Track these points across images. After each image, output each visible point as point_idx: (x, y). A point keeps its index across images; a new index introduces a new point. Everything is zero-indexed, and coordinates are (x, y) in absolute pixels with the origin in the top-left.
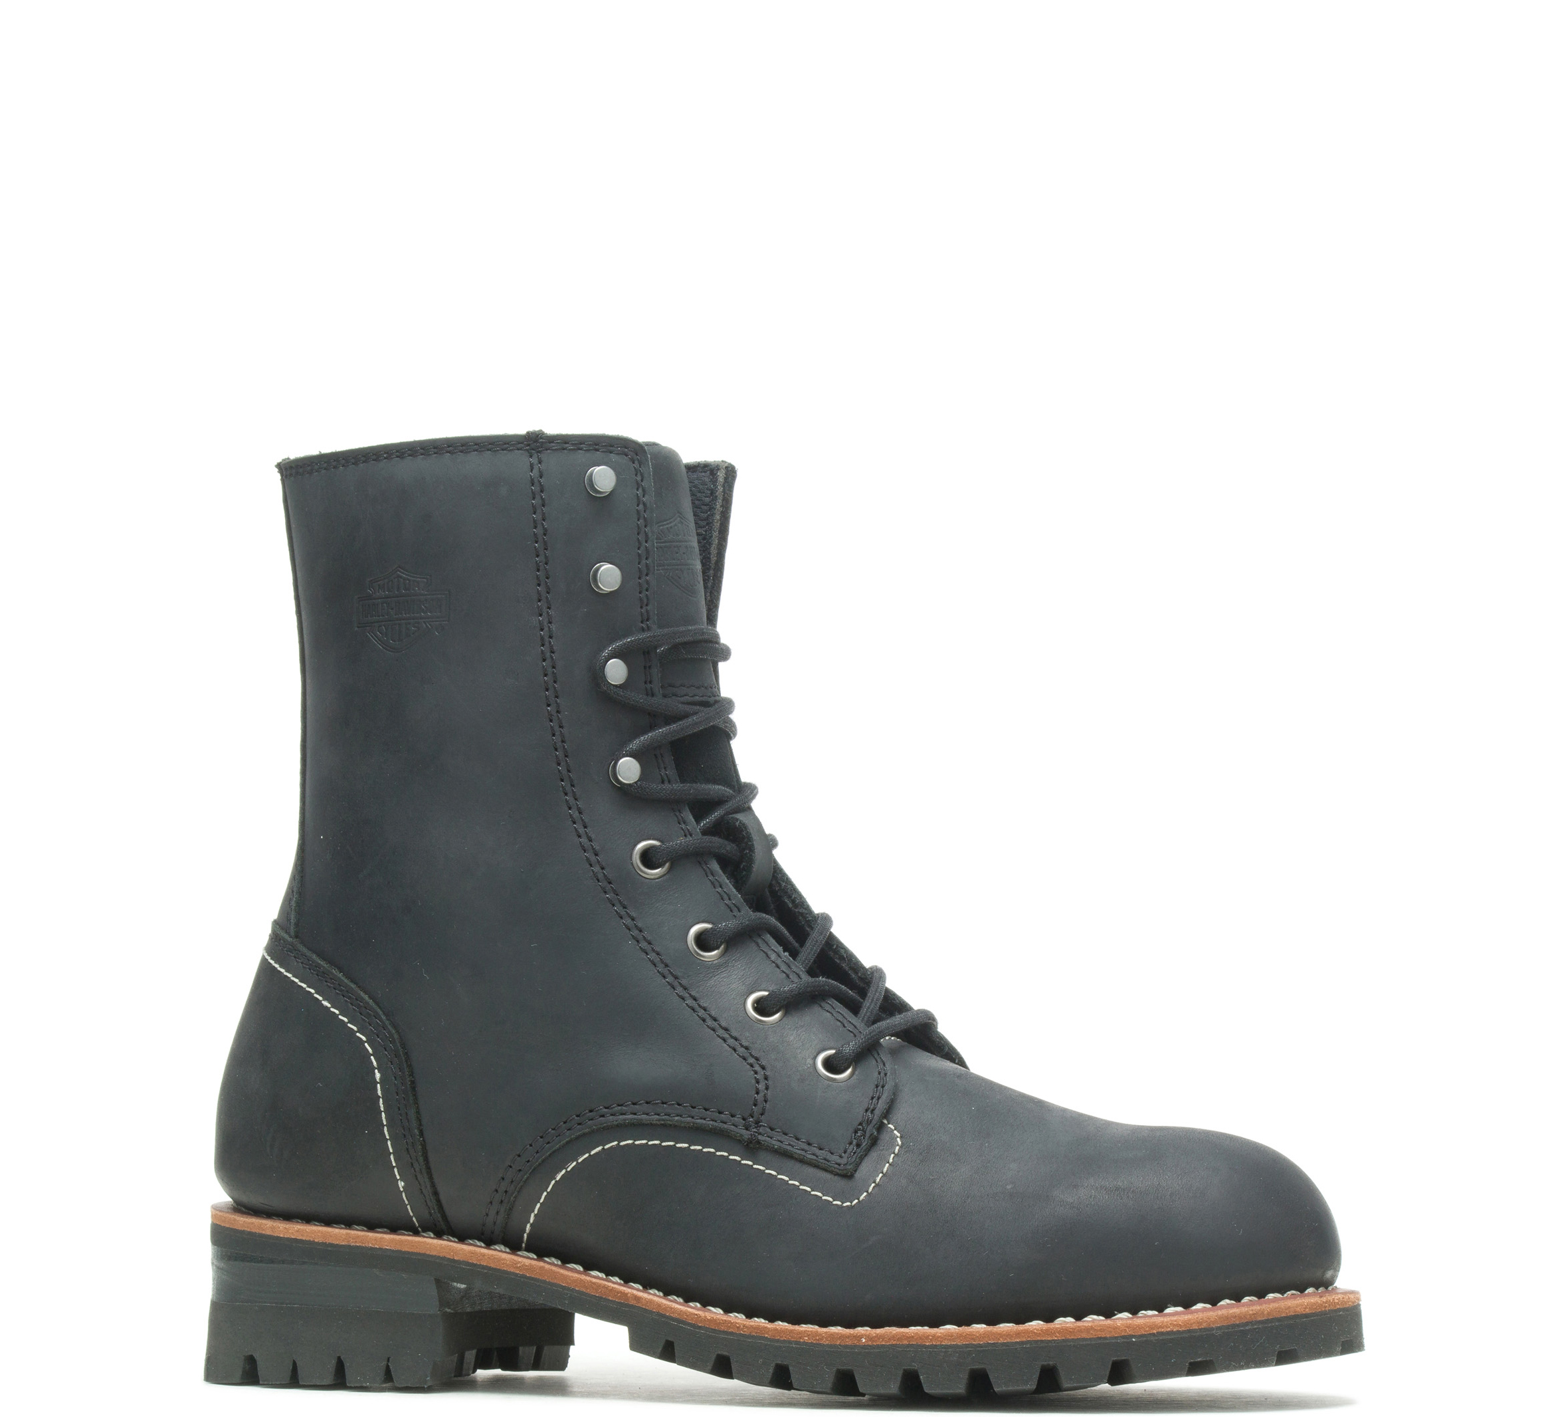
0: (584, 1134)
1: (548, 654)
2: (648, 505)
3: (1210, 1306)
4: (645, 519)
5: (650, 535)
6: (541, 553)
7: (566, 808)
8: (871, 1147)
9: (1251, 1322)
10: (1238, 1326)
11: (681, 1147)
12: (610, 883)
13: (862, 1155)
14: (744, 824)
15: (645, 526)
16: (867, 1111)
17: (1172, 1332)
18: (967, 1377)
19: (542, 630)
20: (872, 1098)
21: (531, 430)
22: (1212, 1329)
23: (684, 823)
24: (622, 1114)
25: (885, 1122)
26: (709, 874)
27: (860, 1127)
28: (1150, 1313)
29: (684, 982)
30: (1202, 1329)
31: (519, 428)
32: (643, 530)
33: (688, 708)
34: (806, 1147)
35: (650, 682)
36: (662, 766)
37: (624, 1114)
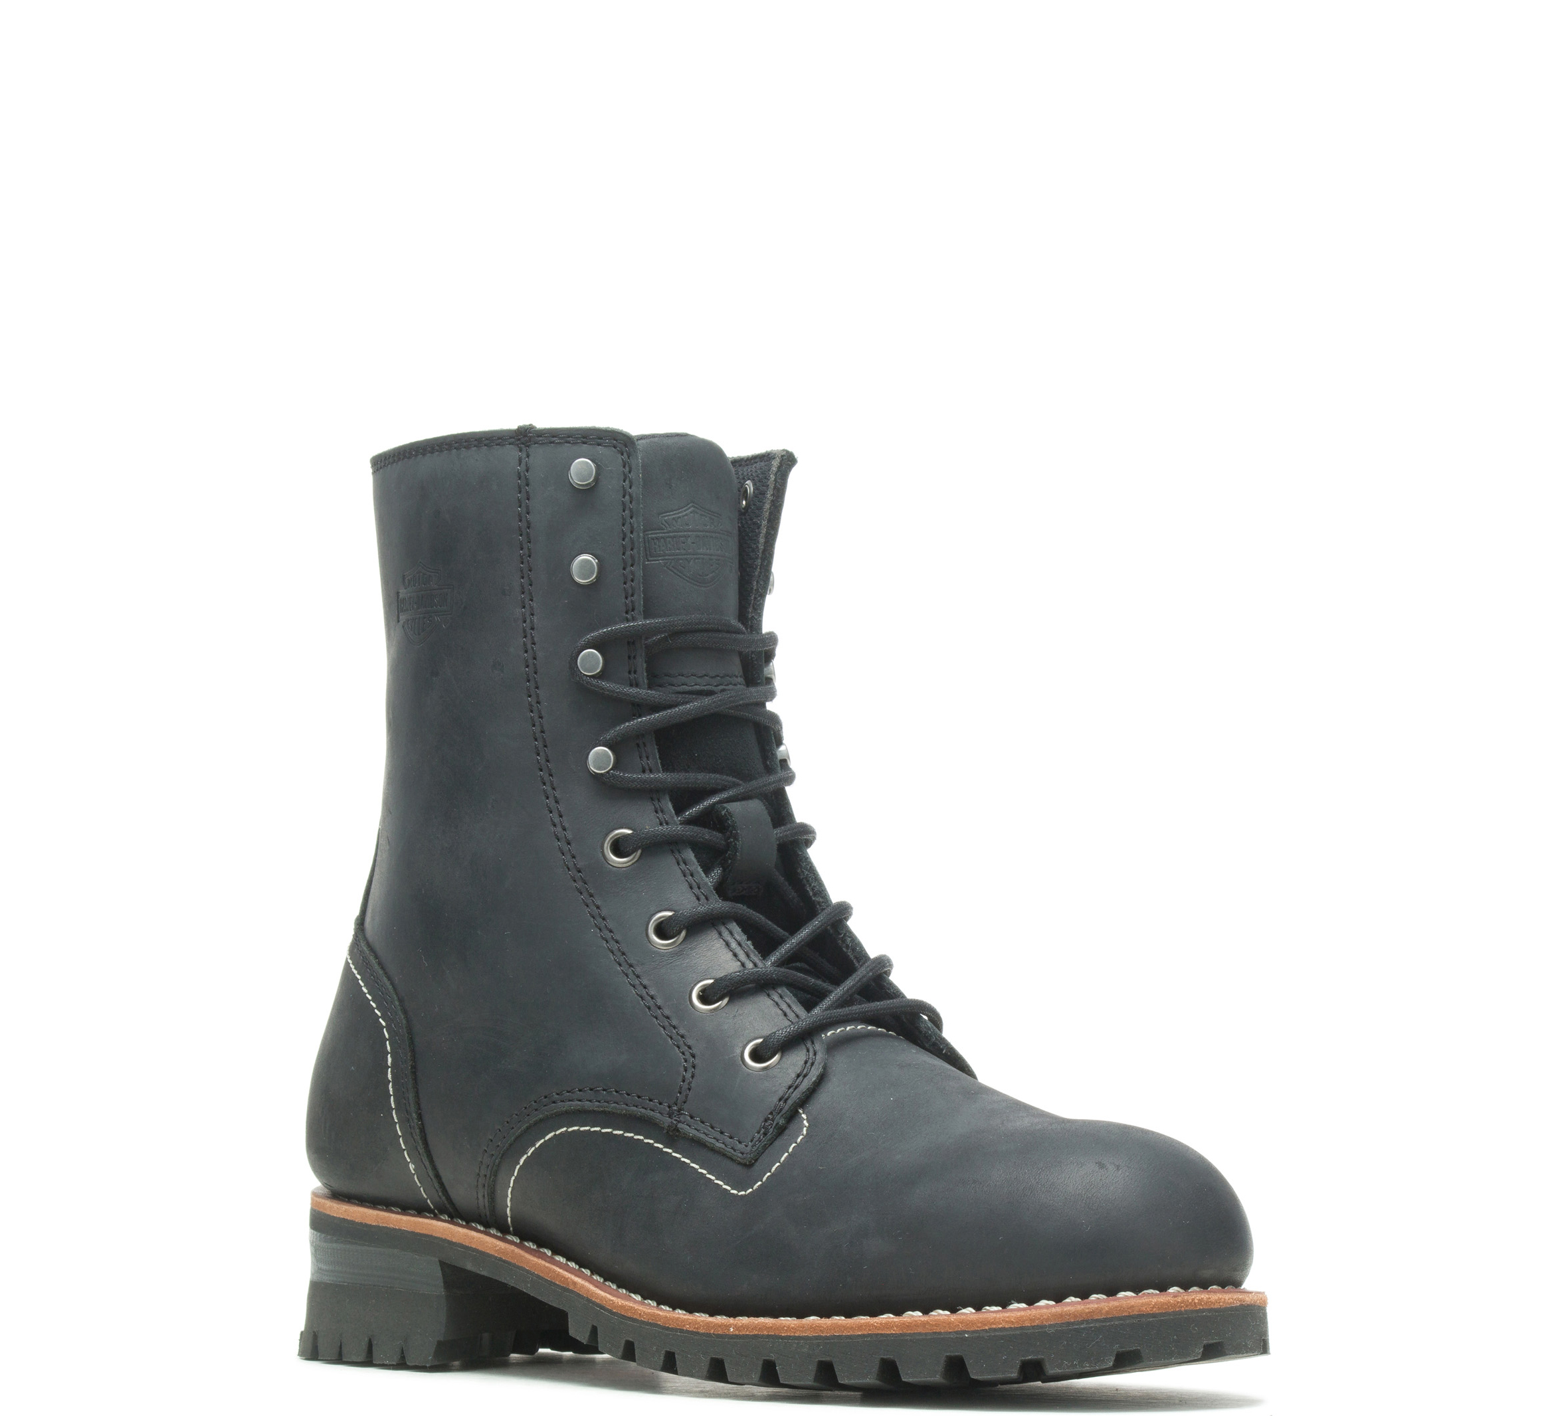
0: (541, 1120)
1: (529, 646)
2: (634, 496)
3: (1054, 1303)
4: (631, 510)
5: (635, 526)
6: (525, 546)
7: (544, 798)
8: (777, 1137)
9: (1086, 1321)
10: (1073, 1324)
11: (616, 1134)
12: (579, 872)
13: (766, 1144)
14: (729, 813)
15: (631, 518)
16: (780, 1100)
17: (1003, 1329)
18: (815, 1369)
19: (525, 622)
20: (790, 1087)
21: (521, 424)
22: (1045, 1326)
23: (662, 811)
24: (569, 1101)
25: (801, 1111)
26: (681, 863)
27: (770, 1116)
28: (994, 1308)
29: (638, 970)
30: (1035, 1326)
31: (510, 423)
32: (629, 521)
33: (680, 698)
34: (719, 1136)
35: (635, 672)
36: (644, 755)
37: (571, 1101)
